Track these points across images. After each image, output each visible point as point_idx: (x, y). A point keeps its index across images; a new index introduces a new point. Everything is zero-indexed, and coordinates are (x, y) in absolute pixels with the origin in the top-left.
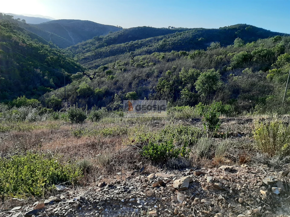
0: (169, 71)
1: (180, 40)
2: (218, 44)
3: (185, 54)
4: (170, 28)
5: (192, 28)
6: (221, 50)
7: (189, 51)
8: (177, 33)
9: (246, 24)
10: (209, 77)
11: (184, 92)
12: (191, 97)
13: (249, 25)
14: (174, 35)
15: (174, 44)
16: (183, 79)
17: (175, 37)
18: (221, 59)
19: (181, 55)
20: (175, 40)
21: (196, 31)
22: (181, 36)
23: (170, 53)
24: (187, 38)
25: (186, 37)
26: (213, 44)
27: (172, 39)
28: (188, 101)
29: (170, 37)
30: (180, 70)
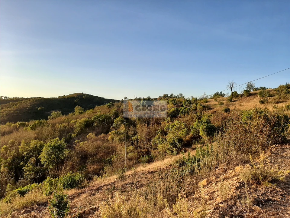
0: (5, 146)
1: (16, 110)
2: (59, 112)
3: (24, 125)
4: (3, 98)
5: (29, 97)
6: (63, 118)
7: (28, 121)
8: (12, 104)
9: (82, 93)
10: (54, 147)
11: (28, 168)
12: (37, 173)
13: (86, 94)
14: (9, 105)
15: (8, 115)
16: (25, 154)
17: (10, 107)
18: (65, 127)
19: (19, 127)
20: (10, 111)
21: (34, 100)
22: (17, 106)
23: (5, 126)
24: (25, 108)
25: (23, 107)
26: (54, 113)
27: (6, 109)
28: (33, 178)
29: (4, 108)
30: (20, 144)
